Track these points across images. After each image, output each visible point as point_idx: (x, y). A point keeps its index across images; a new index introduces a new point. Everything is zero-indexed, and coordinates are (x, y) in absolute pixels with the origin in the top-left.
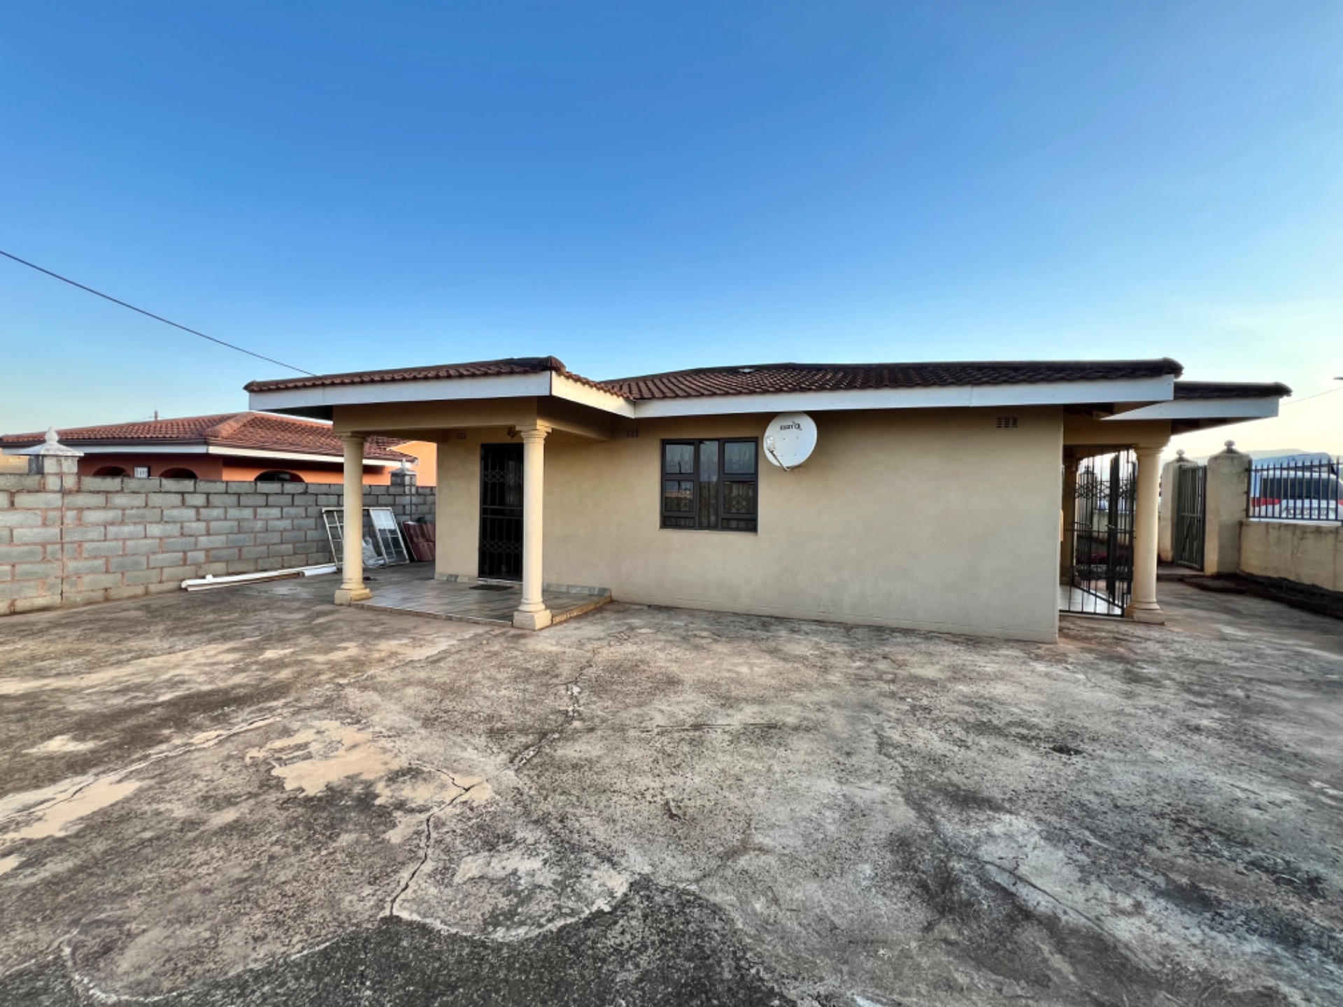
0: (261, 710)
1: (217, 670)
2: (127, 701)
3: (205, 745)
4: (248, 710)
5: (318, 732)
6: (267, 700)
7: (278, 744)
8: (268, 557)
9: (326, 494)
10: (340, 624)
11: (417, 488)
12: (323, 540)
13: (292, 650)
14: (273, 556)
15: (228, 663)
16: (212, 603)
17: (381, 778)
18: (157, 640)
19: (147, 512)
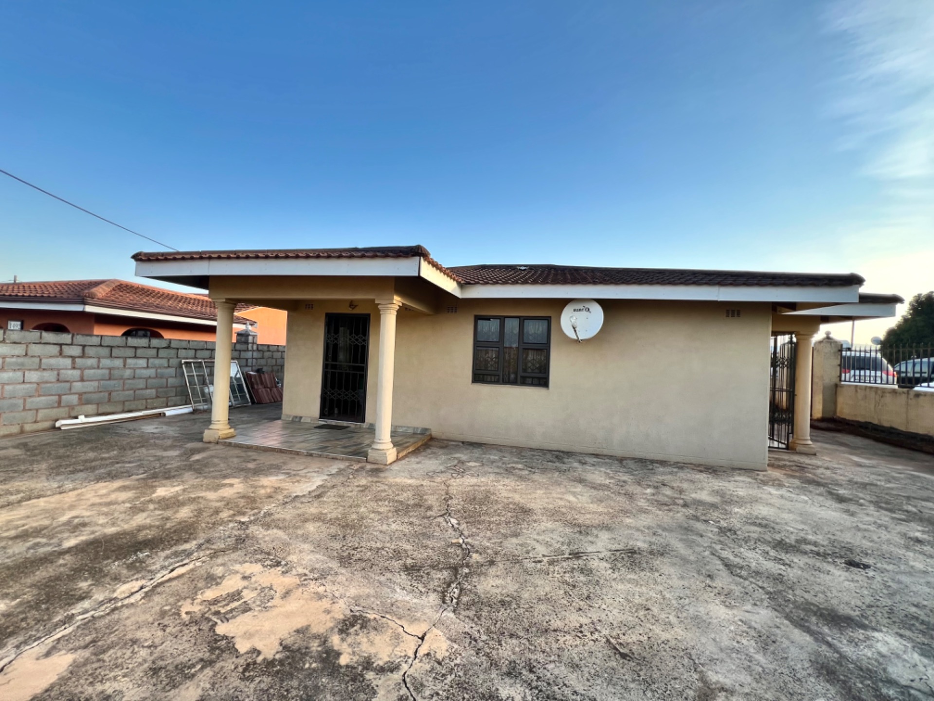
0: (176, 554)
1: (115, 510)
2: (29, 548)
3: (132, 600)
4: (163, 554)
5: (245, 578)
6: (178, 542)
7: (210, 594)
8: (134, 400)
9: (185, 349)
10: (216, 460)
11: (258, 345)
12: (181, 386)
13: (181, 487)
14: (139, 399)
15: (123, 502)
16: (88, 441)
17: (332, 629)
18: (44, 478)
19: (26, 360)
